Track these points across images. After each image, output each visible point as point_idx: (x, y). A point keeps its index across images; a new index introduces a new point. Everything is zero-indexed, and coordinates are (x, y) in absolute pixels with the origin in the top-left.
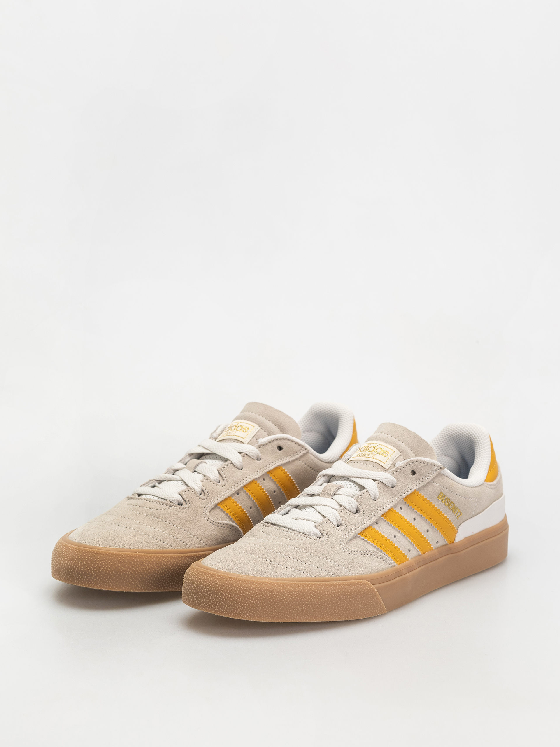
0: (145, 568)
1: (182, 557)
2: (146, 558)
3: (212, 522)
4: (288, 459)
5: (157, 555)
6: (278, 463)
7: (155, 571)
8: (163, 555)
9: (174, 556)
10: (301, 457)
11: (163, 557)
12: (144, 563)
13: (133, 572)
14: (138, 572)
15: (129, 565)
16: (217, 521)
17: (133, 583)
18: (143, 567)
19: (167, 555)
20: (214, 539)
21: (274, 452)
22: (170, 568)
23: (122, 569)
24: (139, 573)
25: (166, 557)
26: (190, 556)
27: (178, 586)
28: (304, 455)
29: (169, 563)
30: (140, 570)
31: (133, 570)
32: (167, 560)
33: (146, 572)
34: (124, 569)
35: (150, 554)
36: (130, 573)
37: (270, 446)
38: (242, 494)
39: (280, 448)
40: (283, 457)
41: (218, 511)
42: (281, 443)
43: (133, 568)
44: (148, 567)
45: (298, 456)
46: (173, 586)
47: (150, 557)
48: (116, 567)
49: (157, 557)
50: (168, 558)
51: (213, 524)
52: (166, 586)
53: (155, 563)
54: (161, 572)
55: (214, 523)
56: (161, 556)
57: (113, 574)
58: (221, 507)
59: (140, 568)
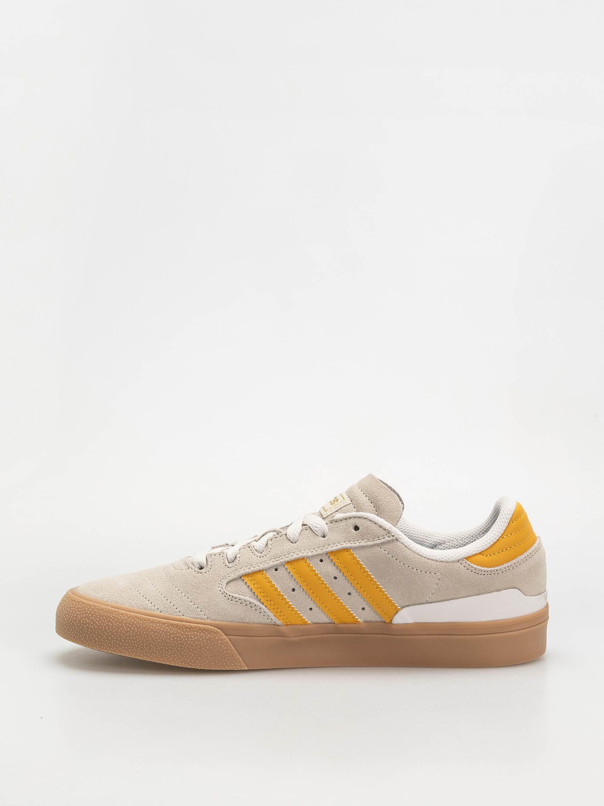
0: (111, 625)
1: (164, 623)
2: (117, 615)
3: (225, 593)
4: (363, 543)
5: (132, 614)
6: (348, 545)
7: (123, 631)
8: (139, 615)
9: (153, 620)
10: (383, 544)
11: (138, 618)
12: (111, 620)
13: (96, 627)
14: (102, 628)
15: (94, 618)
16: (231, 594)
17: (97, 640)
18: (109, 624)
19: (144, 617)
20: (221, 614)
21: (347, 531)
22: (143, 632)
23: (86, 621)
24: (103, 630)
25: (142, 618)
26: (176, 625)
27: (155, 655)
28: (389, 542)
29: (143, 626)
30: (104, 626)
31: (96, 625)
32: (142, 622)
33: (111, 630)
34: (87, 621)
35: (123, 612)
36: (93, 627)
37: (343, 523)
38: (281, 570)
39: (356, 528)
40: (357, 539)
41: (240, 583)
42: (358, 522)
43: (97, 623)
44: (115, 624)
45: (379, 542)
46: (149, 654)
47: (122, 614)
48: (81, 618)
49: (131, 616)
50: (144, 620)
51: (225, 597)
52: (139, 652)
53: (125, 622)
54: (131, 634)
55: (226, 595)
56: (135, 616)
57: (77, 624)
58: (246, 579)
59: (106, 624)
